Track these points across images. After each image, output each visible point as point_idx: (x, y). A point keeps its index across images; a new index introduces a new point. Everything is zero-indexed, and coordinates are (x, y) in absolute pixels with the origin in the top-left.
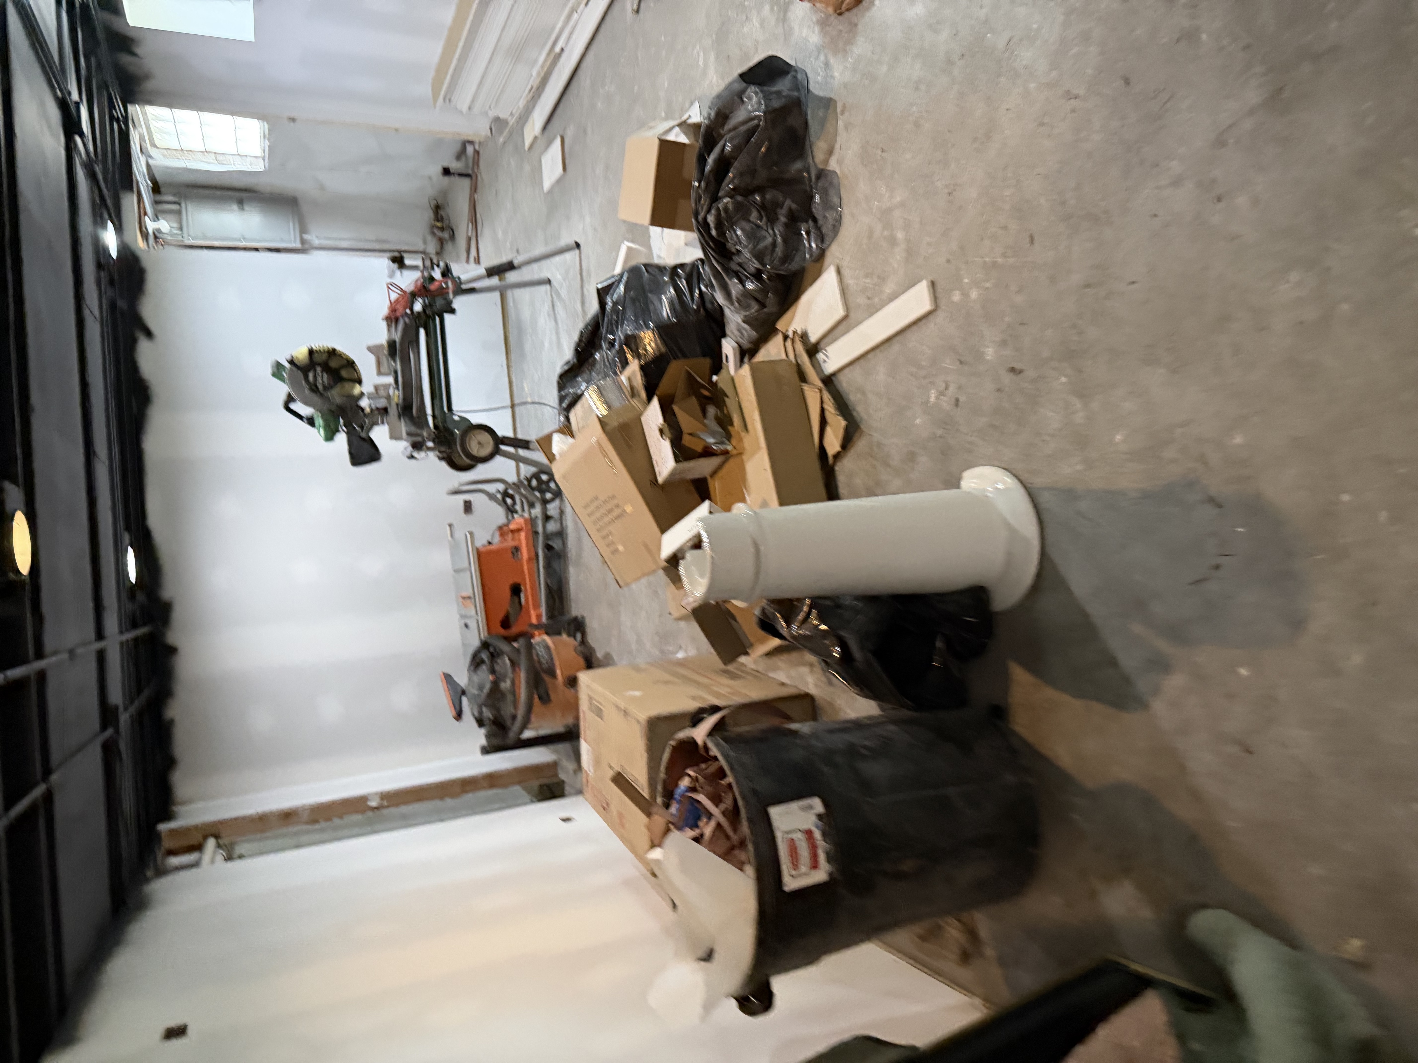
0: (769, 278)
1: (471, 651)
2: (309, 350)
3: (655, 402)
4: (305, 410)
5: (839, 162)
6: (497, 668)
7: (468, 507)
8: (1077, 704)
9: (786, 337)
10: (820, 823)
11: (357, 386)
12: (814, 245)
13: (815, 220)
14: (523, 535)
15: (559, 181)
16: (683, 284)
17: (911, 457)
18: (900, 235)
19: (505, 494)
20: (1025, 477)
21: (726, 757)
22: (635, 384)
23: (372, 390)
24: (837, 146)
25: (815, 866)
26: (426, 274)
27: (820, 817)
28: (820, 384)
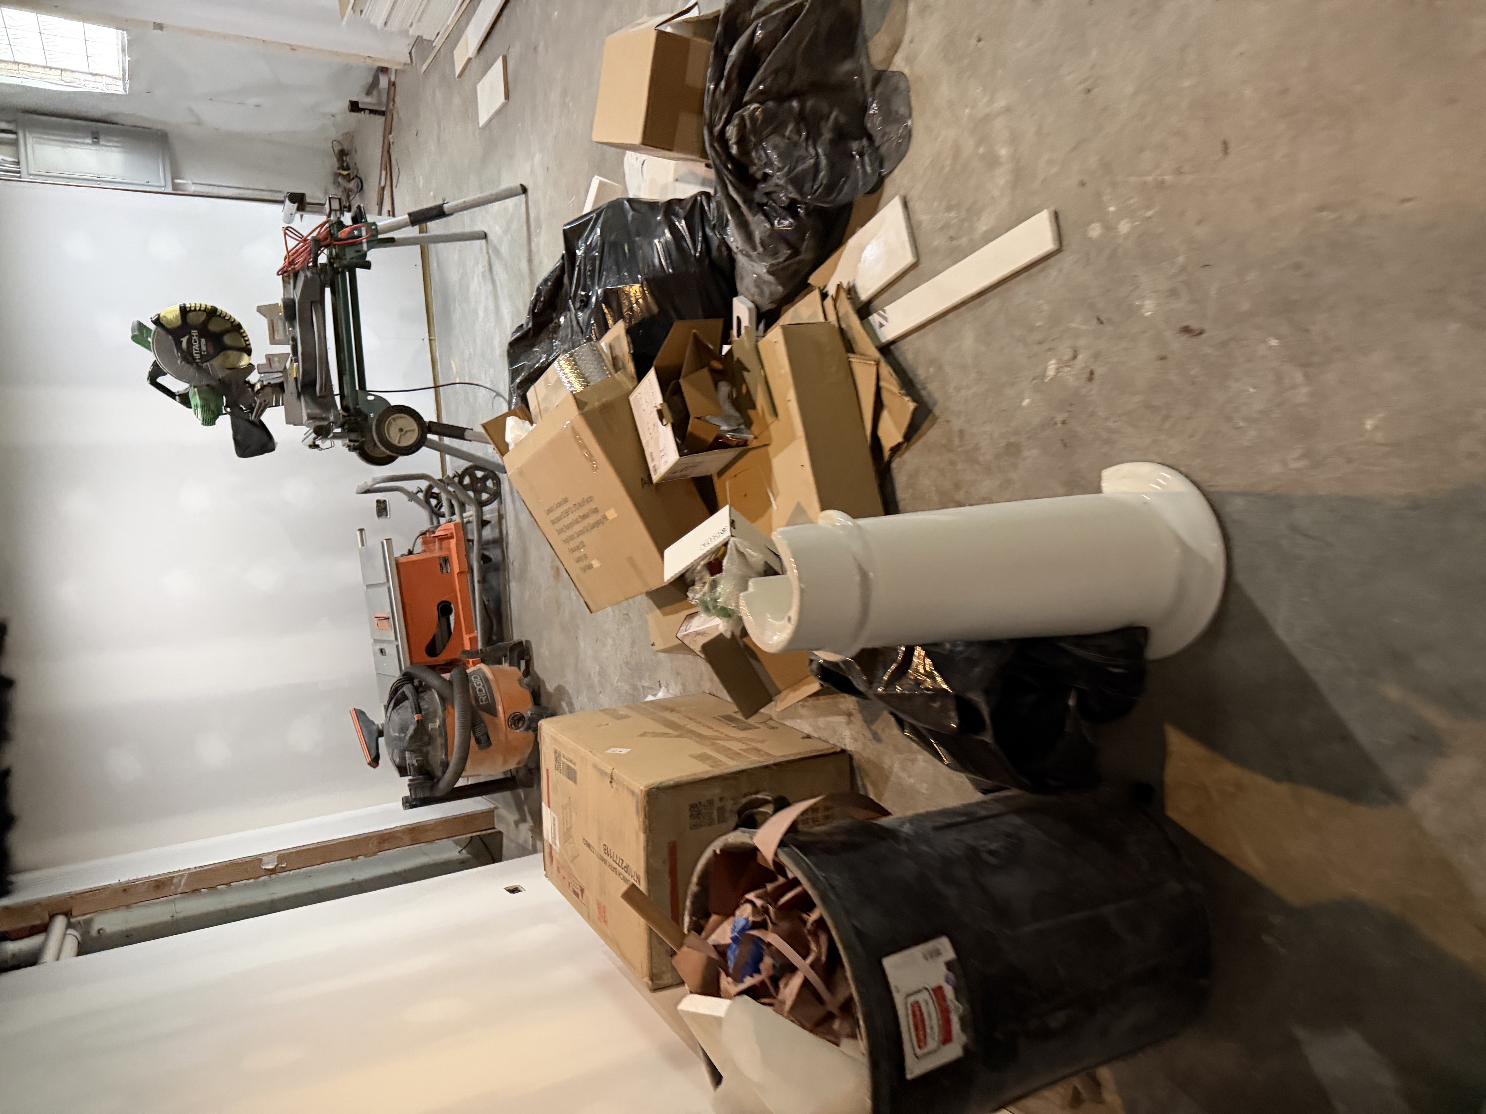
0: (807, 214)
1: (390, 682)
2: (181, 308)
3: (652, 375)
4: (178, 386)
5: (909, 60)
6: (424, 705)
7: (382, 508)
8: (1282, 789)
9: (824, 296)
10: (952, 976)
11: (245, 356)
12: (869, 169)
13: (870, 138)
14: (453, 542)
15: (499, 112)
16: (681, 225)
17: (1012, 450)
18: (1003, 152)
19: (429, 494)
20: (1199, 476)
21: (814, 881)
22: (618, 352)
23: (264, 361)
24: (907, 38)
25: (947, 1038)
26: (333, 218)
27: (949, 965)
28: (877, 355)
